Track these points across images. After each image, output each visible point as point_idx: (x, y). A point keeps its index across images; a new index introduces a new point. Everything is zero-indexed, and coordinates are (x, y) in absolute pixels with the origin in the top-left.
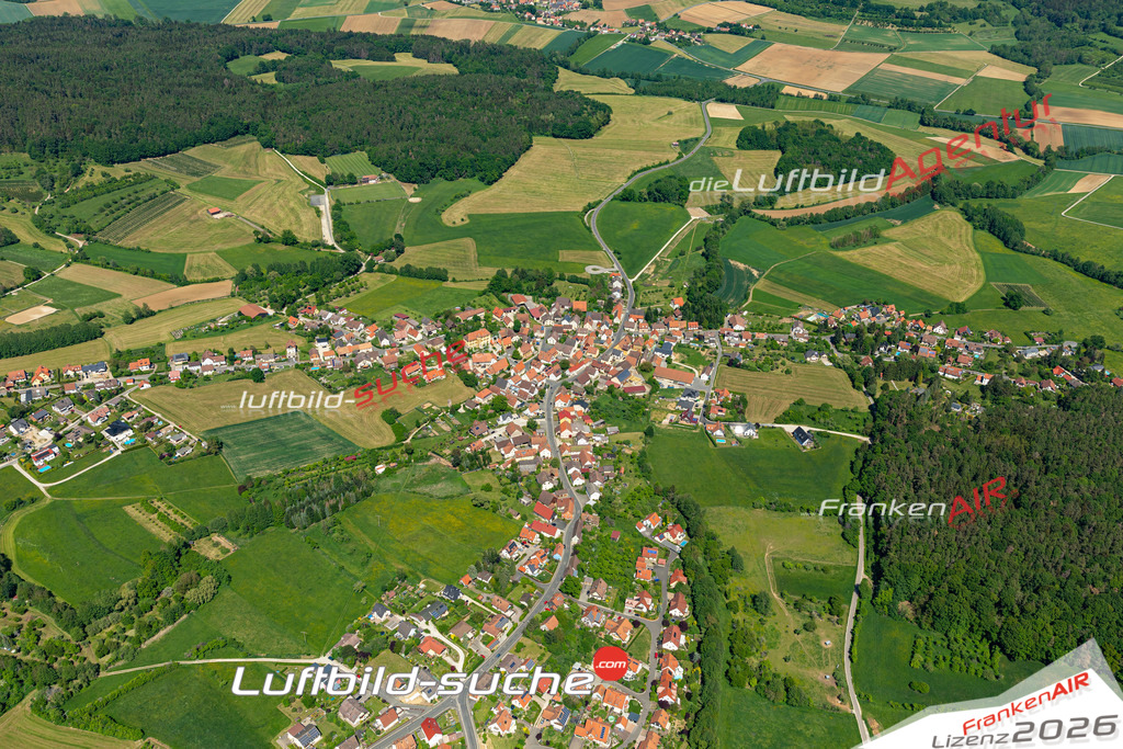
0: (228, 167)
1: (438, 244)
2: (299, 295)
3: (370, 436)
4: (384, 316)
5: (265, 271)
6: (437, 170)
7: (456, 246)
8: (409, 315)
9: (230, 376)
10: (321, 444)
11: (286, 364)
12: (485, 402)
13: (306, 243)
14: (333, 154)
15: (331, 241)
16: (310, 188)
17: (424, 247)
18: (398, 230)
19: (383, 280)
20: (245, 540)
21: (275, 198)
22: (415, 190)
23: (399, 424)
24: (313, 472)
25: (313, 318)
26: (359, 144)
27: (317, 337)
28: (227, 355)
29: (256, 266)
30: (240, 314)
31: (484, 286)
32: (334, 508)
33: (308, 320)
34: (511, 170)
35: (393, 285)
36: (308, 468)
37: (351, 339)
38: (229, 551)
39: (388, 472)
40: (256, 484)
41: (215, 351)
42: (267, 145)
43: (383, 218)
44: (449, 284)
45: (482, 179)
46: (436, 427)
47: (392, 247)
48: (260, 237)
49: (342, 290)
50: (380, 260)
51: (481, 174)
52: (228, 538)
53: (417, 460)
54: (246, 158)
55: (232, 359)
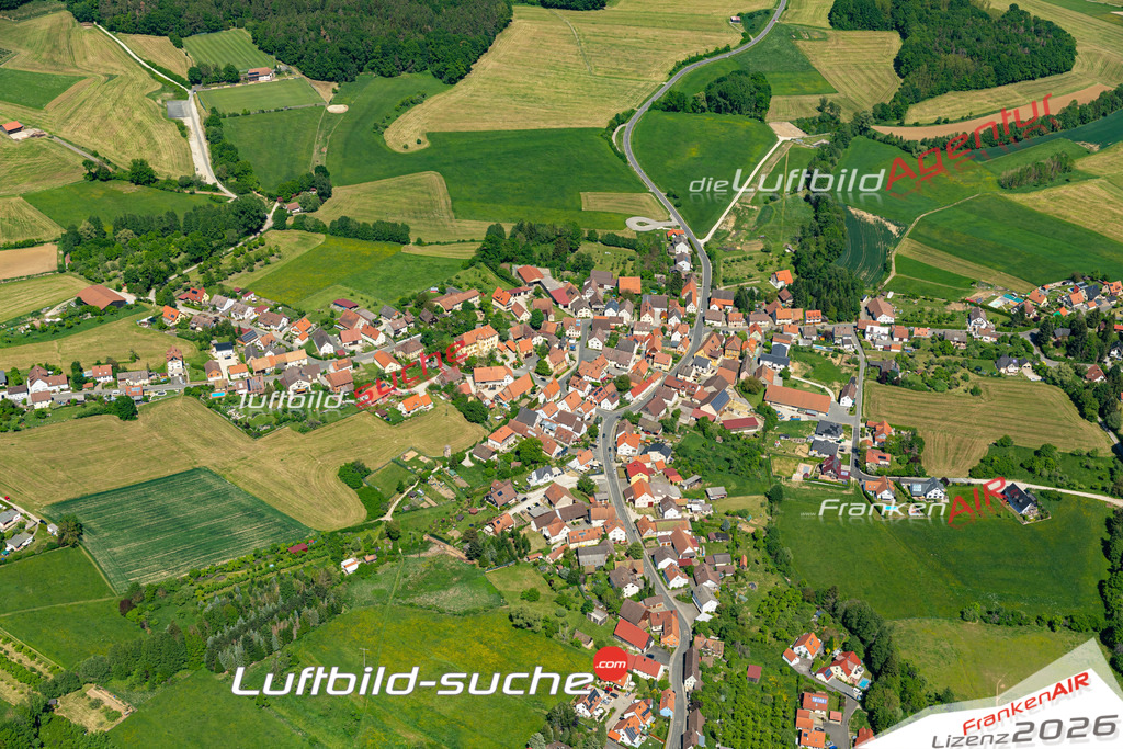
0: (24, 53)
1: (384, 182)
2: (173, 269)
3: (324, 509)
4: (317, 304)
5: (108, 229)
6: (367, 60)
7: (414, 185)
8: (358, 301)
9: (79, 410)
10: (246, 523)
11: (168, 387)
12: (503, 448)
13: (169, 181)
14: (194, 32)
15: (210, 179)
16: (163, 90)
17: (364, 186)
18: (318, 158)
19: (304, 242)
20: (142, 694)
21: (108, 105)
22: (335, 92)
23: (370, 488)
24: (240, 573)
25: (201, 308)
26: (235, 18)
27: (215, 342)
28: (70, 373)
29: (96, 221)
30: (79, 302)
31: (470, 252)
32: (286, 636)
33: (196, 313)
34: (483, 60)
35: (321, 250)
36: (230, 568)
37: (270, 343)
38: (118, 715)
39: (363, 572)
40: (148, 595)
41: (47, 367)
42: (83, 18)
43: (290, 139)
44: (411, 249)
45: (439, 75)
46: (429, 491)
47: (311, 187)
48: (94, 170)
49: (241, 260)
50: (294, 209)
51: (438, 66)
52: (114, 692)
53: (408, 550)
54: (51, 37)
55: (79, 381)
